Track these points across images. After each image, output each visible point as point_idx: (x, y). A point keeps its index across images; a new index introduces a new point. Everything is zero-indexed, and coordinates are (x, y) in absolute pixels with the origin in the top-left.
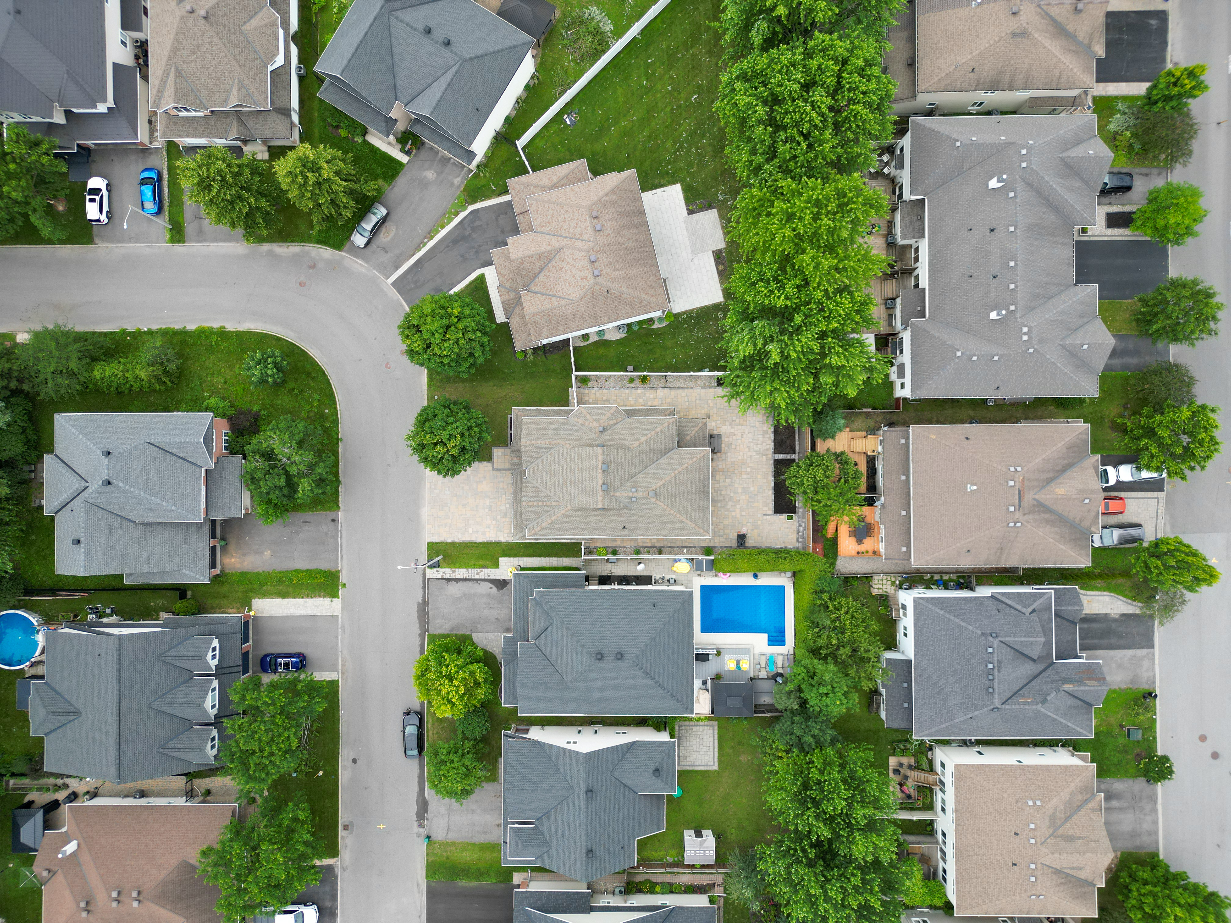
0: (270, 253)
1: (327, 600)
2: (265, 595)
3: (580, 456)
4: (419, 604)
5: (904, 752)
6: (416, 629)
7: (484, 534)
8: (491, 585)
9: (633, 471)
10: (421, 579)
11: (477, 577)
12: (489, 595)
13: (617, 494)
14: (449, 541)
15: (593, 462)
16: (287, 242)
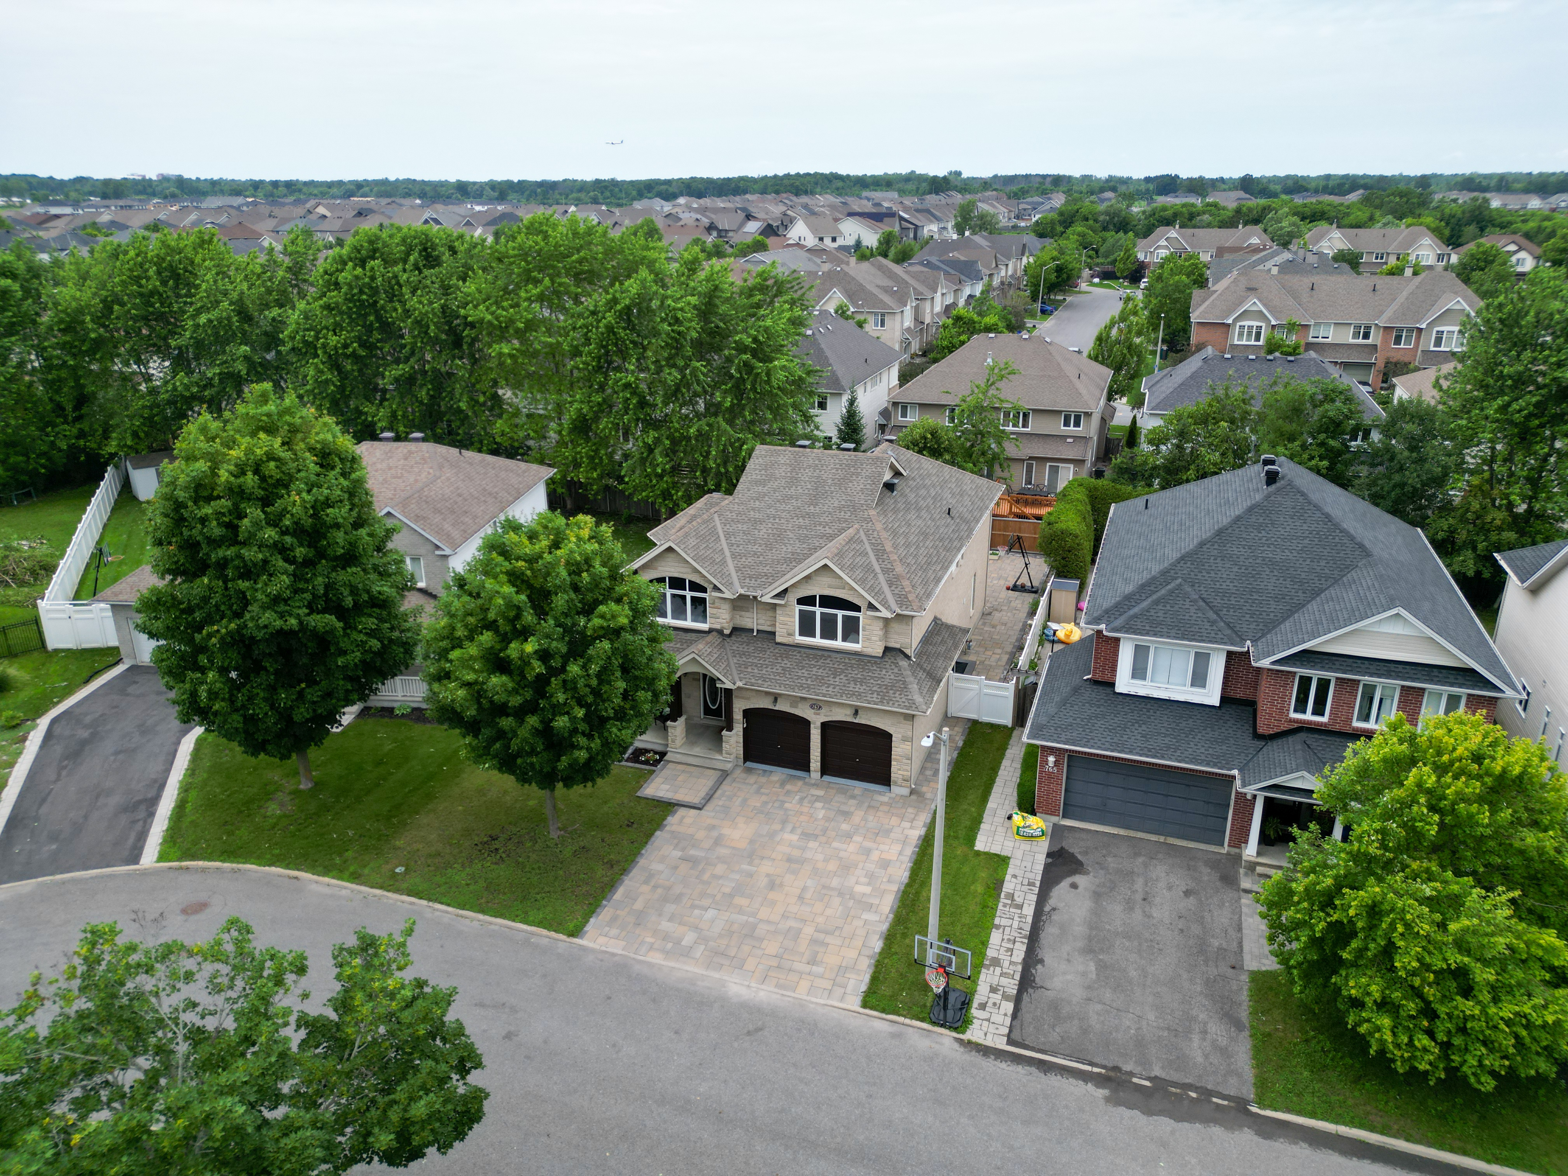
4: (1113, 1101)
6: (1236, 1143)
8: (1065, 884)
10: (1004, 1067)
11: (1029, 911)
12: (1097, 896)
14: (877, 945)
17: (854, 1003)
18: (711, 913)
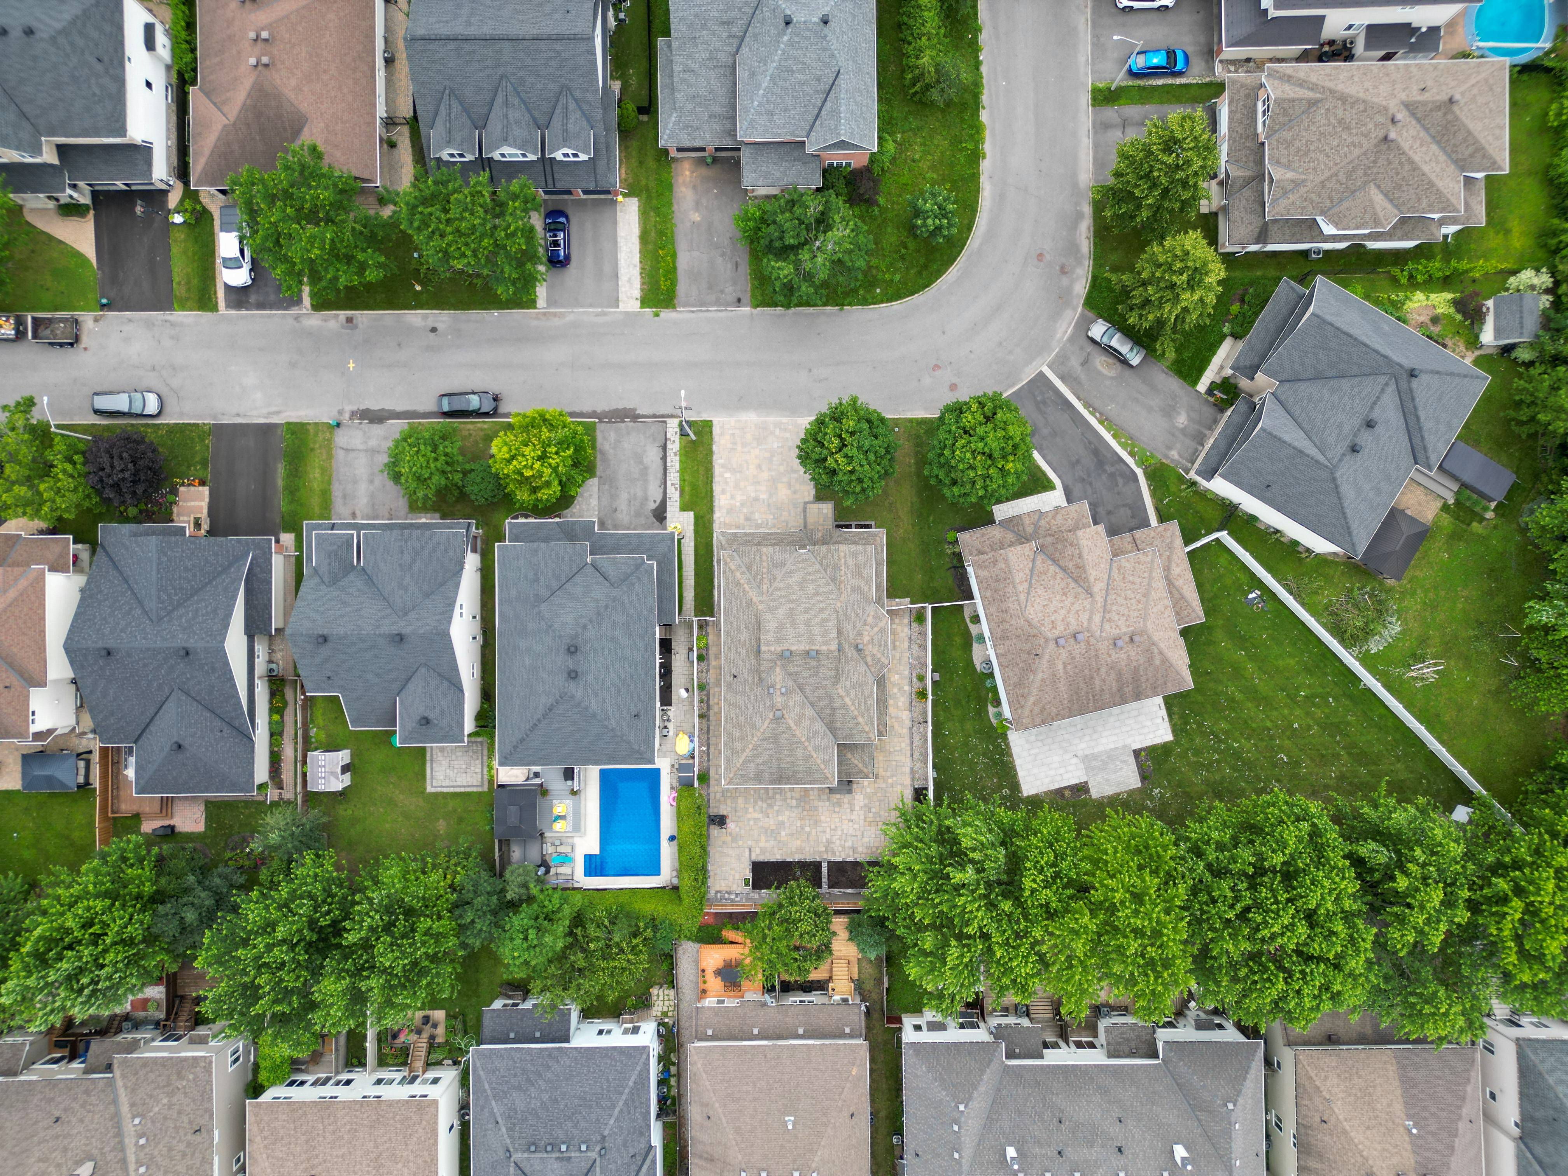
0: (1080, 216)
1: (637, 293)
2: (644, 214)
3: (827, 620)
4: (634, 410)
5: (451, 1030)
6: (602, 406)
7: (723, 492)
8: (658, 502)
9: (808, 689)
10: (666, 412)
11: (669, 484)
12: (646, 499)
13: (778, 670)
14: (715, 448)
15: (819, 639)
16: (1095, 237)
17: (716, 421)
18: (775, 445)
